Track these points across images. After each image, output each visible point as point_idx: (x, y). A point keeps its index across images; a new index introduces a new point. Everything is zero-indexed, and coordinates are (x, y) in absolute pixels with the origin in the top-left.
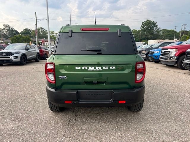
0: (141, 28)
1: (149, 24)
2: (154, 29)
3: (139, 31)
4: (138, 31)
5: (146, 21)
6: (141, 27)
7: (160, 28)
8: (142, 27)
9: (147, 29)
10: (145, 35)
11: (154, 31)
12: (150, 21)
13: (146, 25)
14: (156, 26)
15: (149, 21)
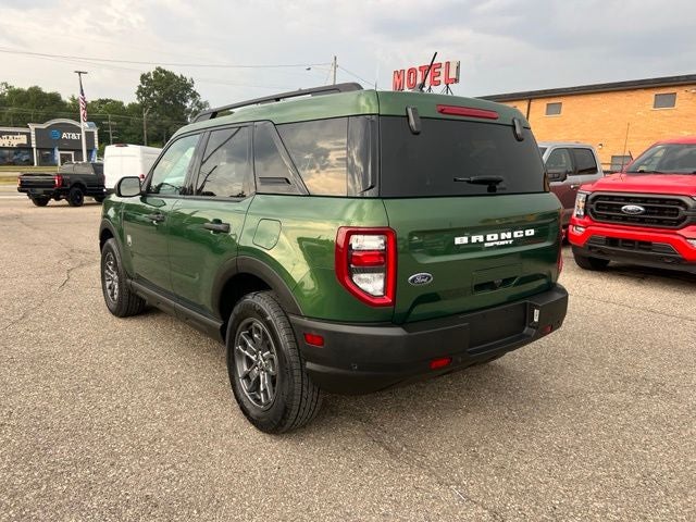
0: (139, 97)
1: (168, 84)
2: (188, 105)
3: (132, 106)
4: (126, 104)
5: (155, 74)
6: (138, 92)
7: (206, 104)
8: (140, 91)
9: (161, 102)
10: (157, 122)
11: (189, 111)
12: (171, 76)
13: (156, 88)
14: (194, 95)
15: (165, 72)
